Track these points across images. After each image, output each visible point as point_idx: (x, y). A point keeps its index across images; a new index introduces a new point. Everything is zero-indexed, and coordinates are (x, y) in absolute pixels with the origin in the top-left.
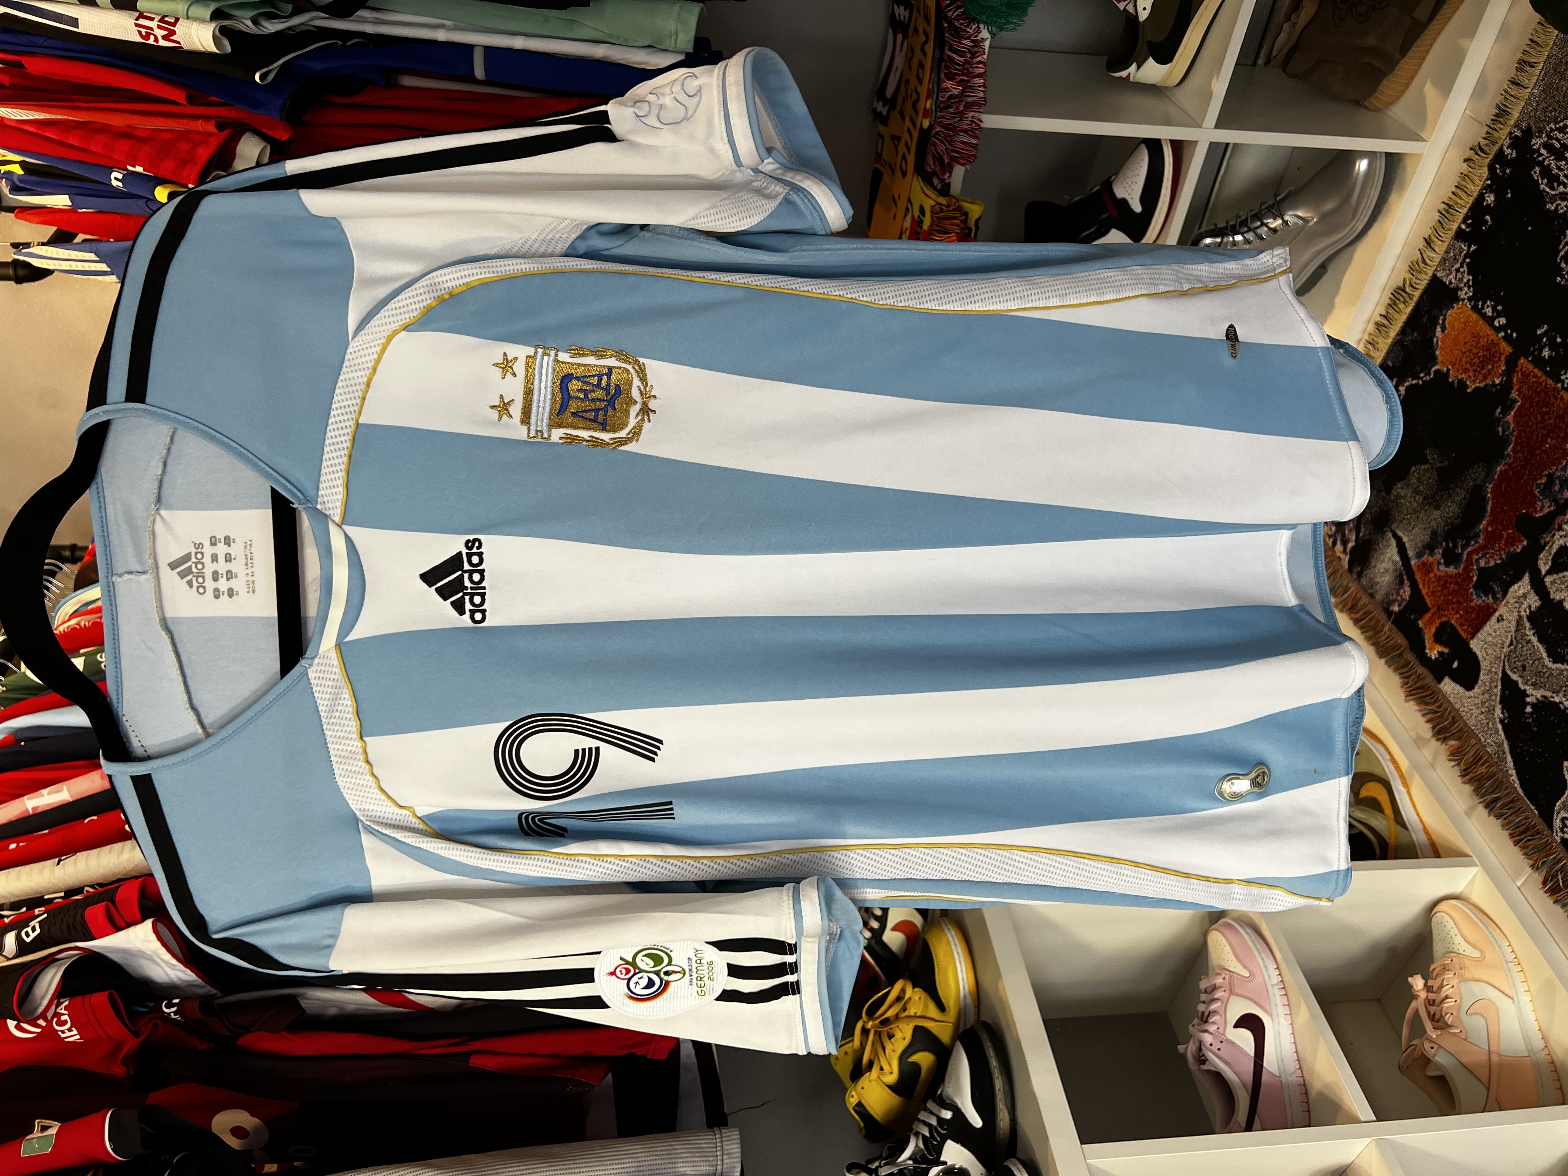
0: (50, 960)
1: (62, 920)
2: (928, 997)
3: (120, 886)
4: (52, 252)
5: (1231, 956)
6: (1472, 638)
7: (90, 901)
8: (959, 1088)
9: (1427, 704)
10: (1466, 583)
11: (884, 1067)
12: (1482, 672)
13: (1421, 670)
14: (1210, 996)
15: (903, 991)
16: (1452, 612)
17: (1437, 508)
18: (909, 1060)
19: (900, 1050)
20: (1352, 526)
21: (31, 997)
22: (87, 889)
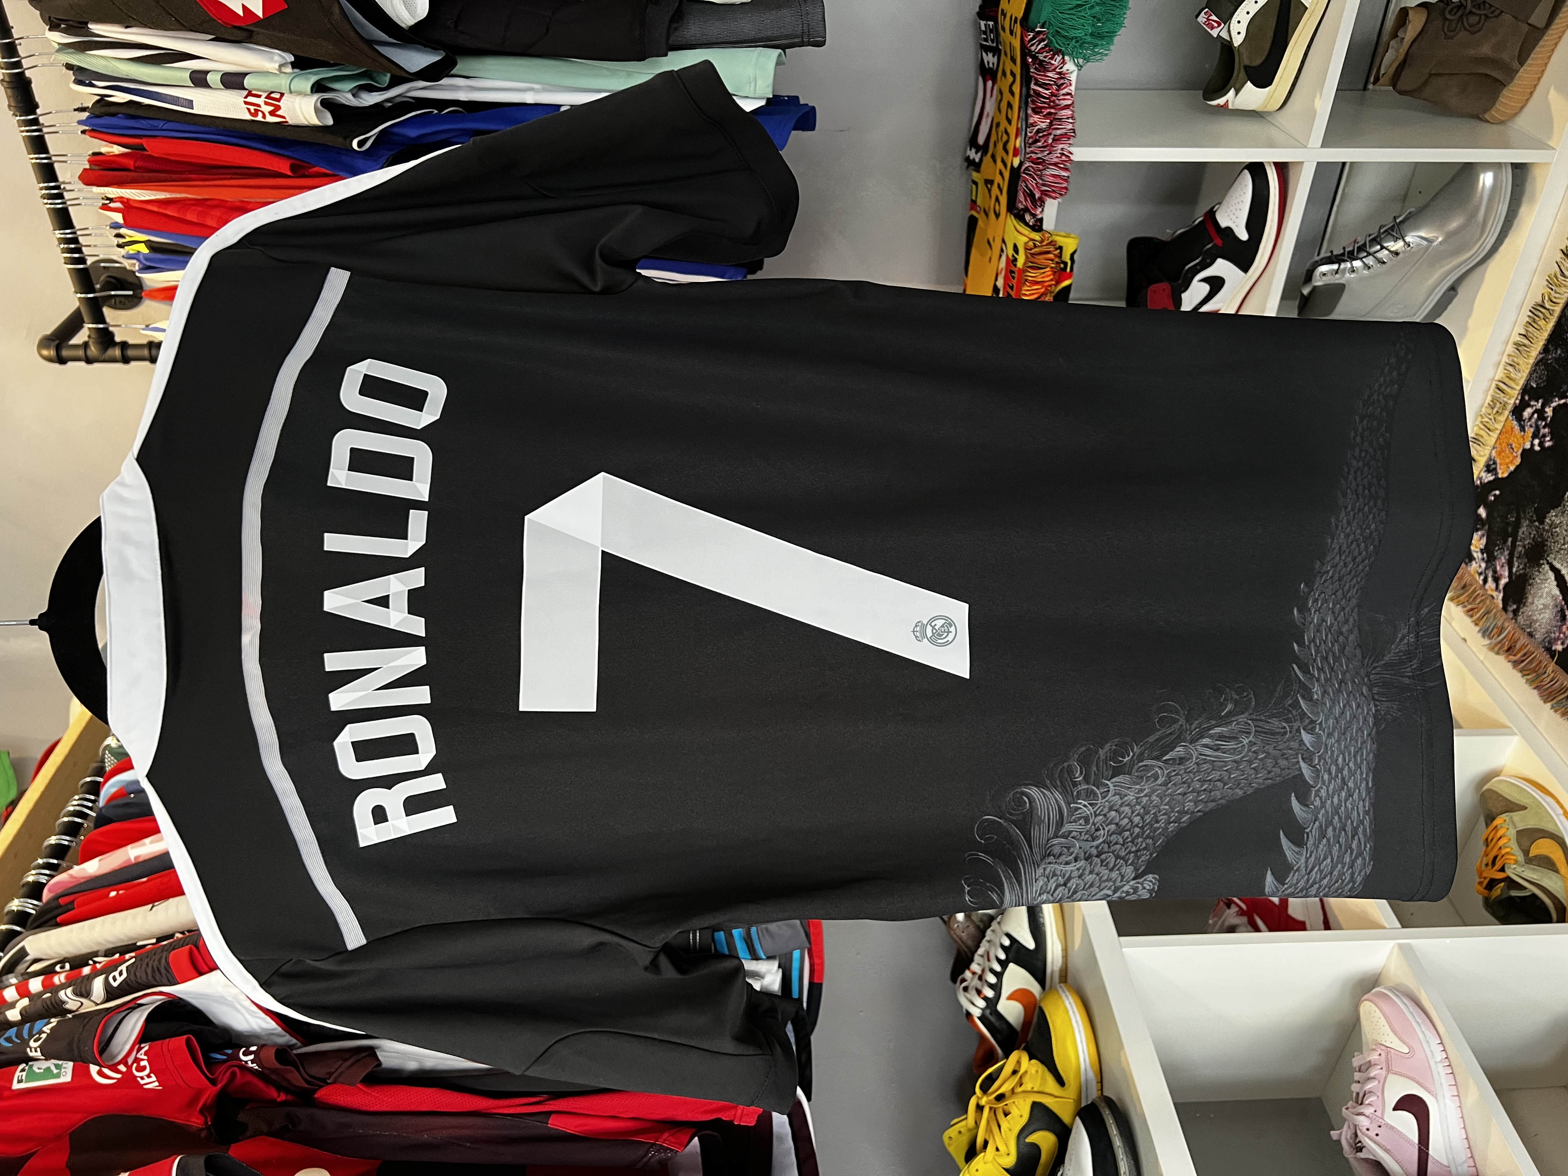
0: (134, 1005)
1: (149, 964)
2: (1046, 1069)
5: (1387, 1029)
8: (1079, 1170)
11: (1000, 1148)
14: (1365, 1075)
15: (1019, 1062)
18: (1028, 1140)
19: (1016, 1130)
20: (1503, 561)
21: (114, 1042)
22: (177, 935)
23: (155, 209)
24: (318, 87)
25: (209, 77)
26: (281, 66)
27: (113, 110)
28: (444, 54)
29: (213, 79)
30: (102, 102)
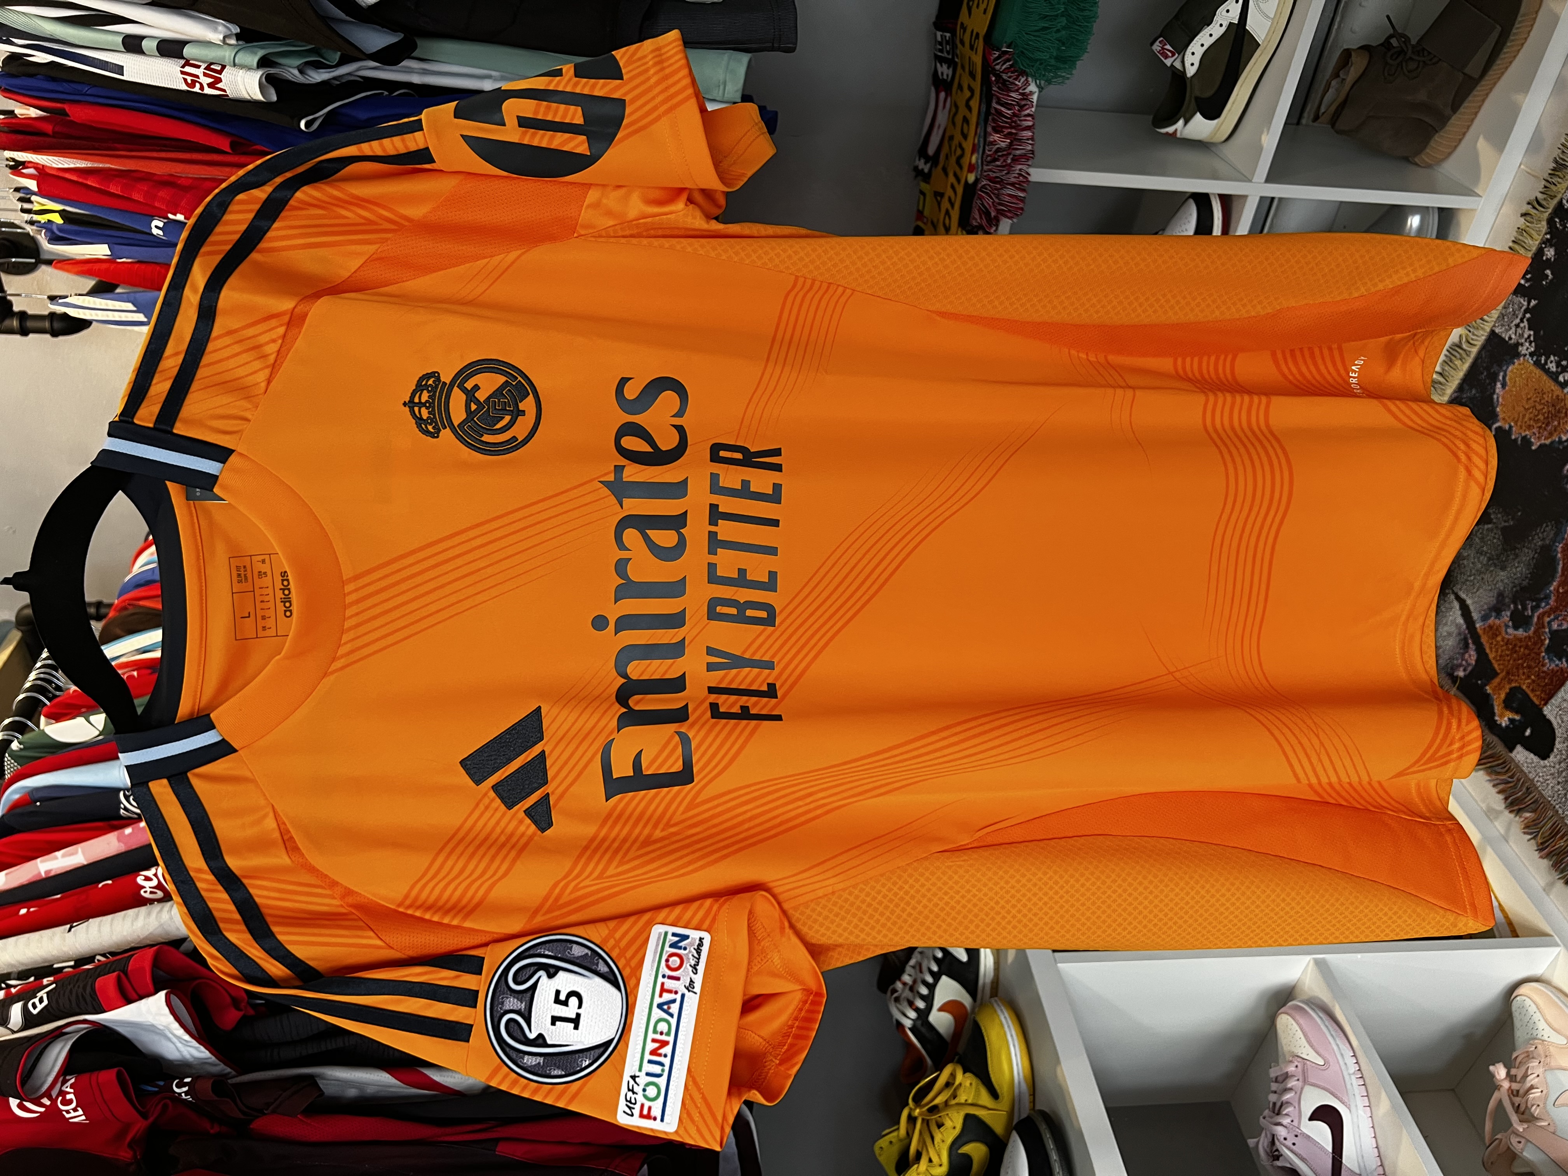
0: (57, 1034)
1: (71, 990)
2: (979, 1082)
3: (133, 955)
4: (89, 302)
5: (1304, 1041)
6: (1545, 704)
7: (101, 970)
9: (1499, 773)
10: (1537, 647)
11: (933, 1159)
12: (1558, 740)
13: (1490, 738)
14: (1282, 1086)
15: (953, 1076)
16: (1523, 677)
17: (1503, 568)
18: (960, 1151)
19: (949, 1141)
21: (35, 1073)
22: (98, 957)
23: (74, 178)
24: (263, 63)
25: (144, 43)
26: (224, 38)
27: (32, 70)
28: (402, 35)
29: (149, 45)
30: (21, 61)
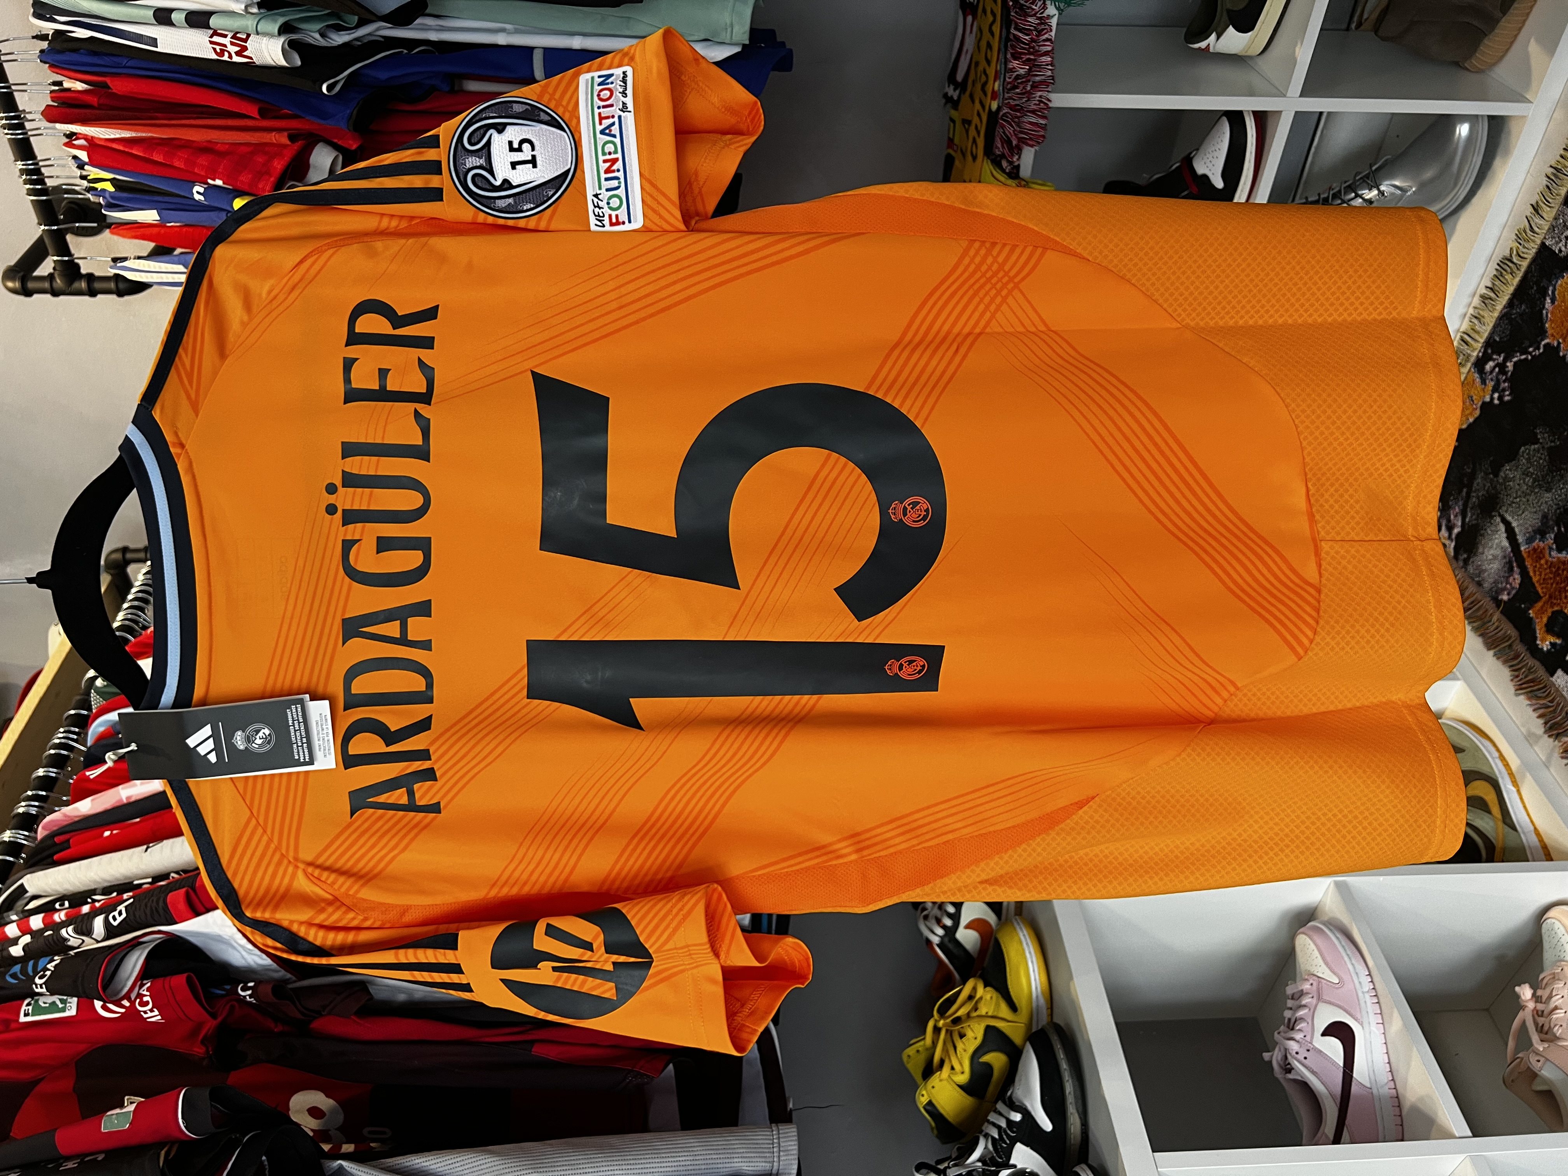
0: (135, 943)
1: (146, 906)
2: (1000, 996)
4: (148, 265)
5: (1320, 961)
7: (174, 886)
8: (1028, 1091)
9: (1539, 698)
11: (955, 1067)
13: (1531, 662)
14: (1297, 1003)
15: (974, 989)
16: (1565, 601)
17: (1548, 490)
18: (981, 1060)
19: (971, 1049)
20: (1457, 510)
21: (117, 979)
22: (173, 875)
23: (121, 148)
24: (284, 29)
25: (174, 16)
26: (246, 7)
27: (74, 45)
29: (178, 17)
30: (64, 37)
